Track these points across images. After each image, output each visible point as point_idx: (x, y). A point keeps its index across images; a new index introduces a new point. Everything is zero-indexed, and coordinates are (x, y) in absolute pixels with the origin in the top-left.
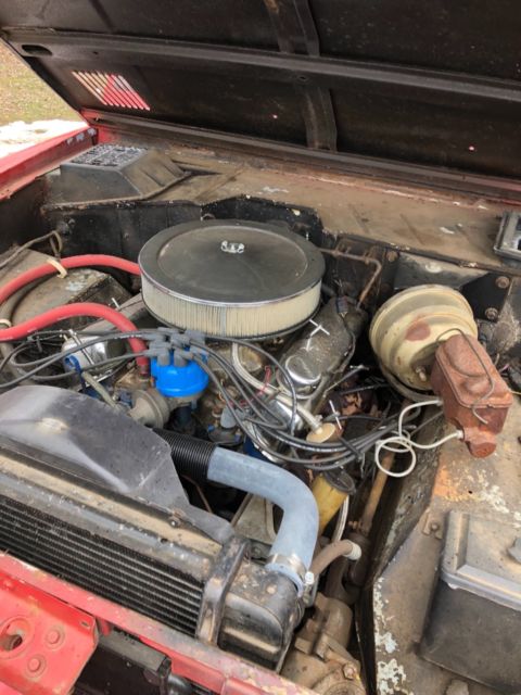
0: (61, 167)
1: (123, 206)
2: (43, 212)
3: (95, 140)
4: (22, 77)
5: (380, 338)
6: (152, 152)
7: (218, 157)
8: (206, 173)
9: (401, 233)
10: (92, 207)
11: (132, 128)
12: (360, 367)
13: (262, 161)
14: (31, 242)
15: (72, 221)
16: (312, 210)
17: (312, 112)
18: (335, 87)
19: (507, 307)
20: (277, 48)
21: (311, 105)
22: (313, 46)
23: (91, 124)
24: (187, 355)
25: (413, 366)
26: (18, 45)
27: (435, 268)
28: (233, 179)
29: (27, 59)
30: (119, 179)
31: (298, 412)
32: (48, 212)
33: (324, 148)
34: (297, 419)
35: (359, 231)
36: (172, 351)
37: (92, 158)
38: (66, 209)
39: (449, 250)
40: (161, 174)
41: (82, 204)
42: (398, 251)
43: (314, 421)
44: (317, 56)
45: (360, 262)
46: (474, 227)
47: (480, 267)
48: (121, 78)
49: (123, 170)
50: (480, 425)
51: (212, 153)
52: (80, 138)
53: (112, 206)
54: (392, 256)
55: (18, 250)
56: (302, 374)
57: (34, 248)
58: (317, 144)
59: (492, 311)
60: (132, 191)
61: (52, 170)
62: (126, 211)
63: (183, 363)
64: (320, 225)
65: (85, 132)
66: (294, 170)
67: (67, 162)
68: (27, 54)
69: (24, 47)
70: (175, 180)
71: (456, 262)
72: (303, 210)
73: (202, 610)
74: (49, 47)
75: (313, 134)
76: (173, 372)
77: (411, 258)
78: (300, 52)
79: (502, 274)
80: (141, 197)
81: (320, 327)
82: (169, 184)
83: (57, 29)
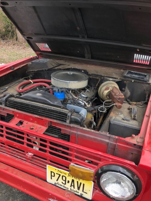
0: (32, 62)
1: (45, 70)
2: (27, 72)
3: (38, 58)
4: (11, 53)
5: (100, 91)
6: (51, 60)
7: (66, 62)
8: (63, 65)
9: (104, 74)
10: (38, 71)
11: (47, 55)
12: (96, 98)
13: (75, 62)
14: (24, 78)
15: (33, 74)
16: (86, 70)
17: (86, 50)
18: (90, 44)
19: (126, 88)
20: (79, 37)
21: (86, 49)
22: (86, 36)
23: (37, 55)
24: (62, 90)
25: (106, 96)
26: (26, 37)
27: (111, 79)
28: (69, 65)
29: (27, 40)
30: (45, 64)
31: (83, 102)
32: (28, 72)
33: (89, 58)
34: (83, 104)
35: (96, 73)
36: (58, 90)
37: (38, 61)
38: (32, 71)
39: (115, 76)
40: (53, 64)
41: (36, 70)
42: (104, 77)
43: (87, 104)
44: (87, 38)
45: (96, 79)
46: (120, 74)
47: (120, 79)
48: (46, 44)
49: (46, 62)
50: (118, 102)
51: (64, 61)
52: (35, 58)
53: (43, 70)
54: (102, 78)
55: (21, 80)
56: (84, 95)
57: (25, 79)
58: (87, 58)
59: (123, 89)
60: (47, 67)
61: (30, 63)
62: (46, 72)
63: (61, 92)
64: (88, 73)
65: (36, 56)
66: (82, 64)
67: (33, 61)
68: (27, 39)
69: (27, 38)
70: (56, 65)
71: (115, 78)
72: (84, 70)
73: (67, 118)
74: (32, 37)
75: (86, 55)
76: (59, 94)
77: (106, 78)
78: (83, 37)
79: (125, 80)
80: (49, 68)
81: (88, 90)
82: (55, 66)
83: (35, 34)
